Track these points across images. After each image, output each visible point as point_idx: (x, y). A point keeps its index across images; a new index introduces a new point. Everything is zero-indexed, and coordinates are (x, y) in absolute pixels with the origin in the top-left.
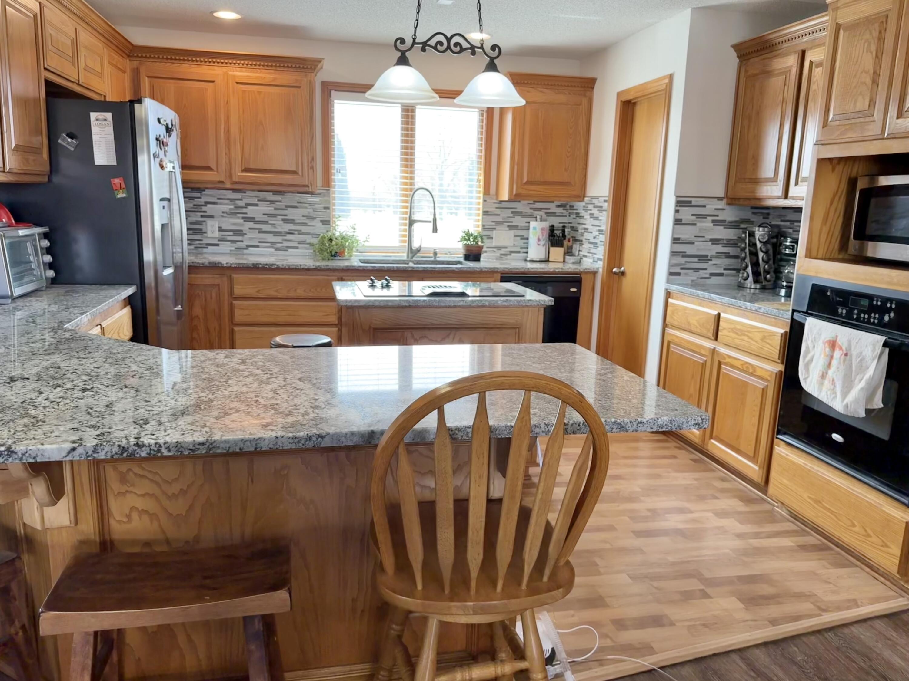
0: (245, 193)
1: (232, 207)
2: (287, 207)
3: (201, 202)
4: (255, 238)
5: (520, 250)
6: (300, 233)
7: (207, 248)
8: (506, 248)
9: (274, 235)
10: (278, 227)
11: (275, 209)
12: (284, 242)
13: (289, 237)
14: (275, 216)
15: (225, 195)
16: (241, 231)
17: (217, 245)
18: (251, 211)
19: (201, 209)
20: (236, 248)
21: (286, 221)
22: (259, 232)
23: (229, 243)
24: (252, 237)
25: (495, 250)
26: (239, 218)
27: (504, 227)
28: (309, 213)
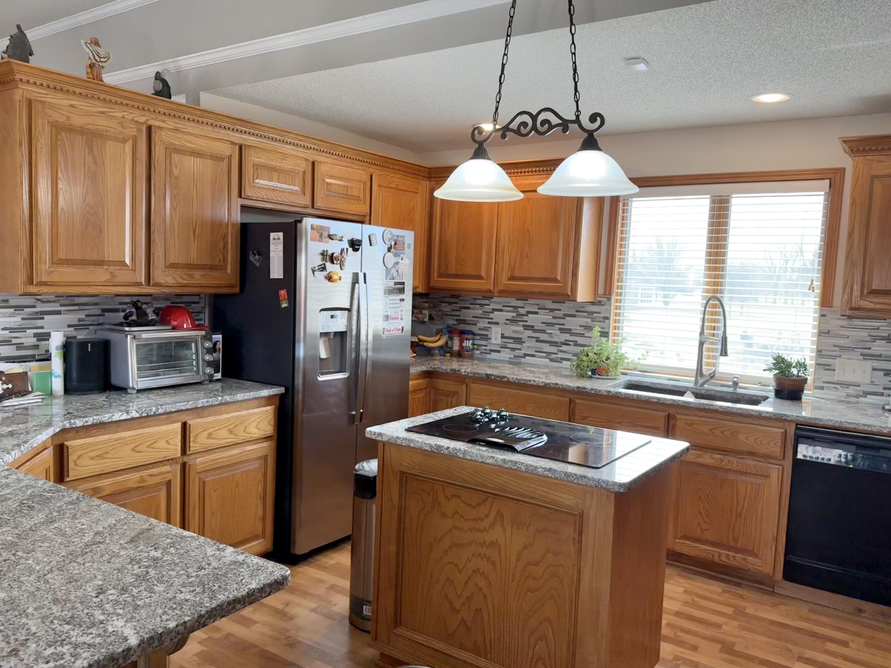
0: (527, 300)
1: (515, 314)
2: (566, 315)
3: (489, 309)
4: (532, 347)
5: (883, 391)
6: (576, 344)
7: (490, 354)
8: (859, 386)
9: (550, 345)
10: (554, 336)
11: (554, 318)
12: (559, 353)
13: (564, 348)
14: (552, 325)
15: (509, 303)
16: (521, 339)
17: (499, 352)
18: (531, 319)
19: (489, 315)
20: (514, 356)
21: (563, 331)
22: (537, 341)
23: (509, 350)
24: (529, 346)
25: (838, 386)
26: (519, 325)
27: (856, 355)
28: (587, 322)
